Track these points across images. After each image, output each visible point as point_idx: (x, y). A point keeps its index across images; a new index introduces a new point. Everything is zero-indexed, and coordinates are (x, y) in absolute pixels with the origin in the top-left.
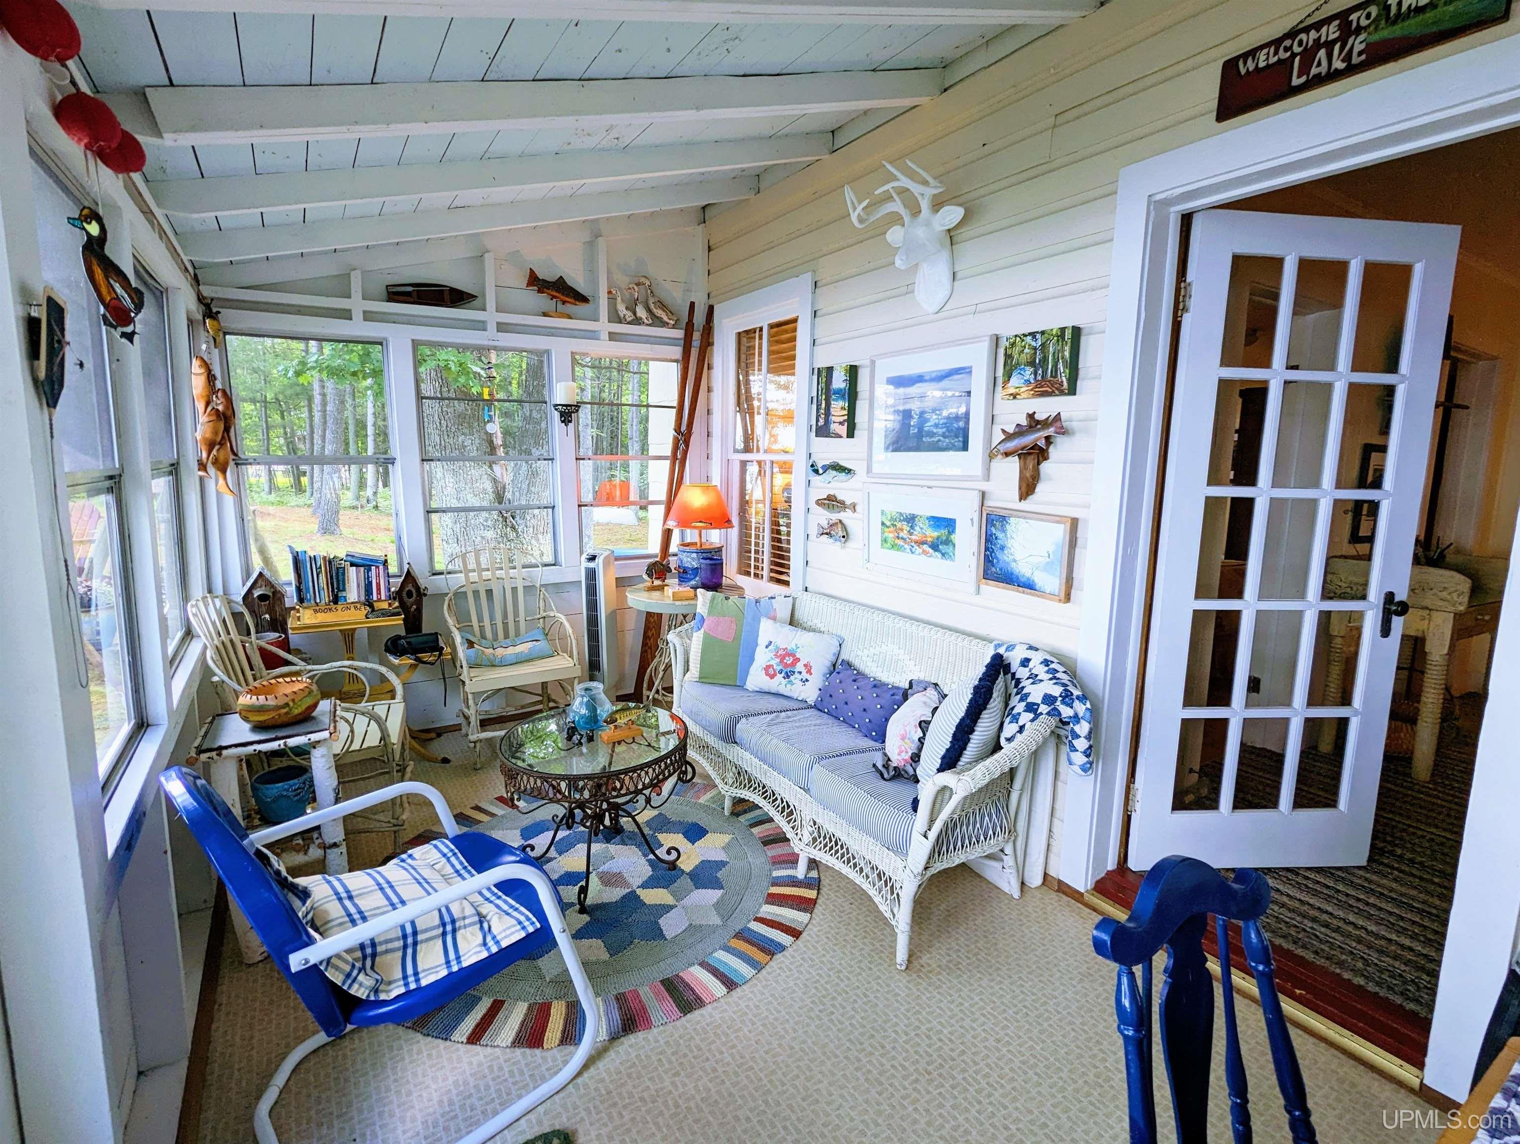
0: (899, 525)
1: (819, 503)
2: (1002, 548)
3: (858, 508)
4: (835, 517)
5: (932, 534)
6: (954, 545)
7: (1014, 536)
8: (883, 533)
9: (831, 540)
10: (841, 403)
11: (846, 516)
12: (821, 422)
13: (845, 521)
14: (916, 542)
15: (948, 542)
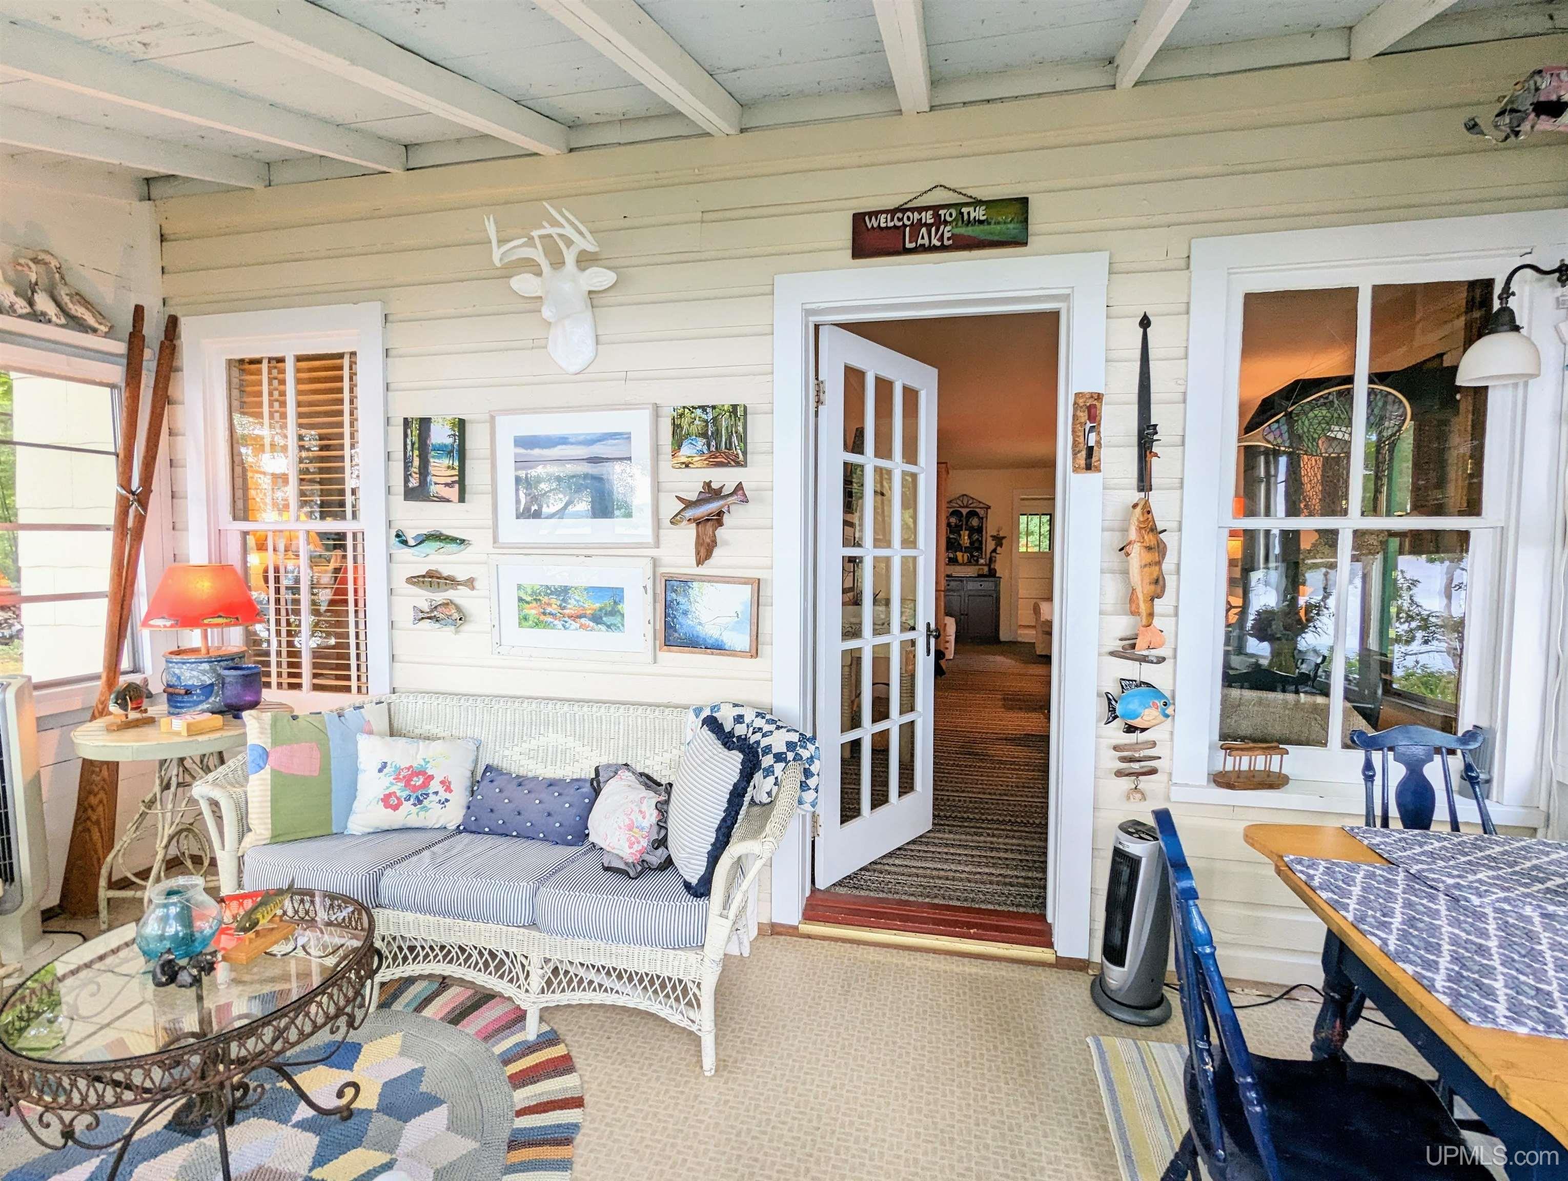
0: (545, 599)
1: (413, 580)
2: (685, 613)
3: (476, 584)
4: (440, 597)
5: (592, 605)
6: (623, 615)
7: (698, 599)
8: (520, 610)
9: (437, 625)
10: (446, 462)
11: (458, 595)
12: (414, 482)
13: (458, 601)
14: (569, 617)
15: (614, 612)
